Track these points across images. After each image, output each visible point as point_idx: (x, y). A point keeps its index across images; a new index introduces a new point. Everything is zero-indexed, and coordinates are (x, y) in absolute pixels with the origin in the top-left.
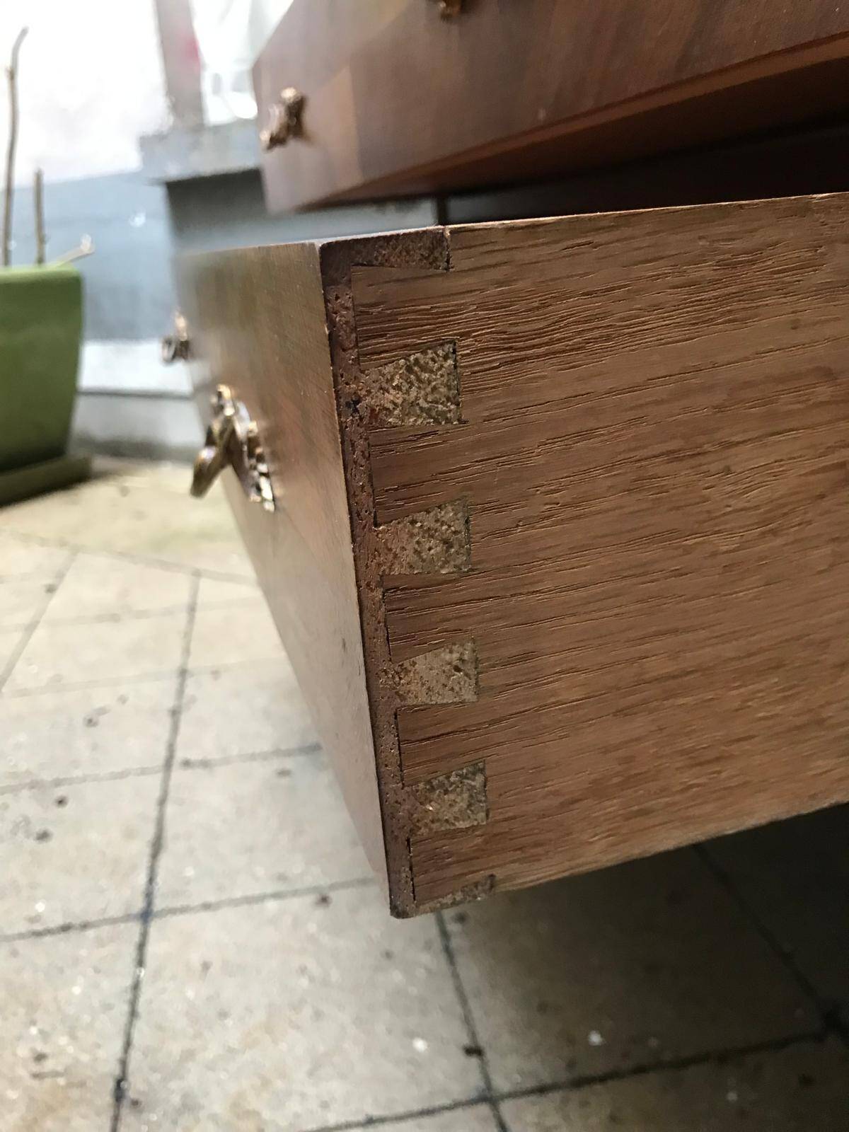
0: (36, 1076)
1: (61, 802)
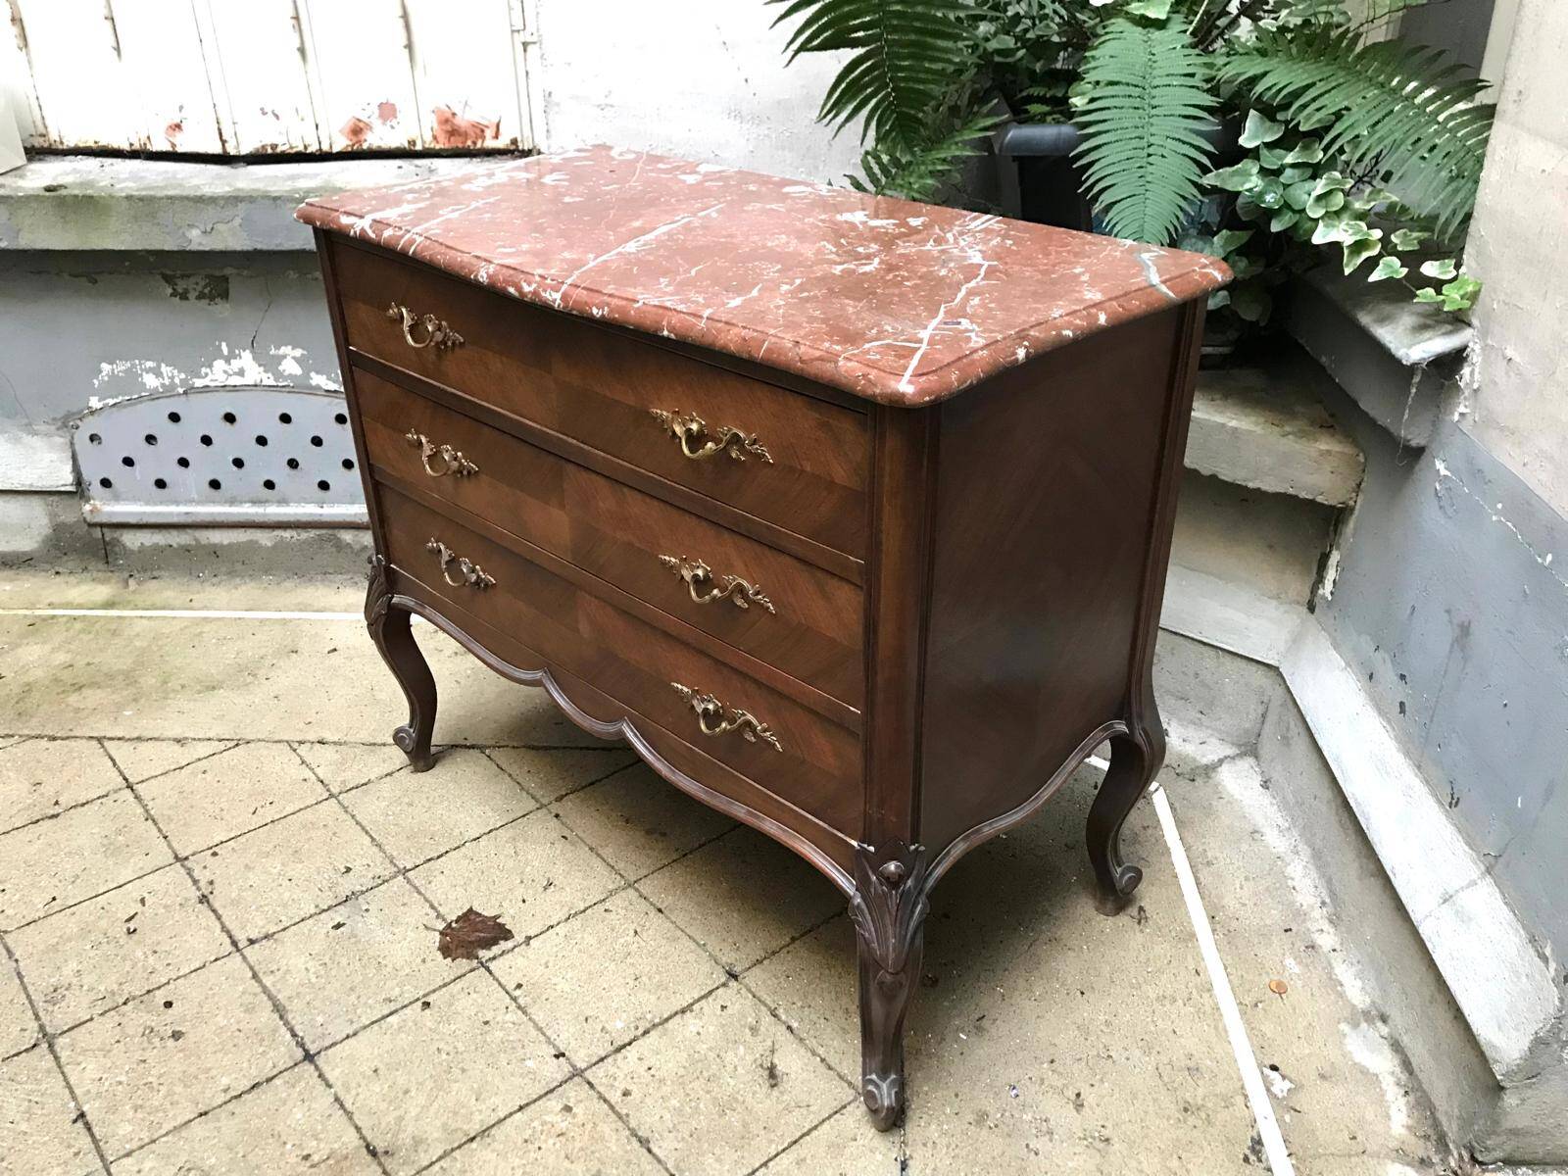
0: (312, 1166)
1: (168, 1005)
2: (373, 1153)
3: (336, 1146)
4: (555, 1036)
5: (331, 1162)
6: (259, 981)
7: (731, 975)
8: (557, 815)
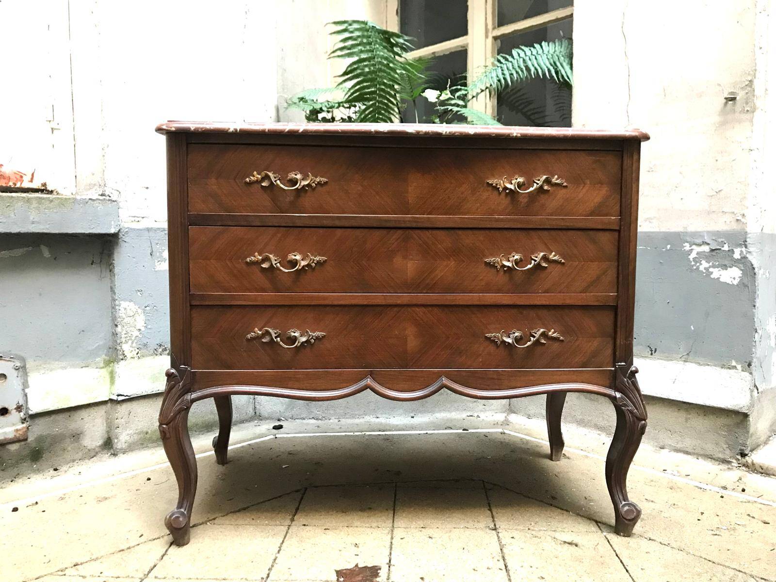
7: (495, 529)
8: (304, 525)
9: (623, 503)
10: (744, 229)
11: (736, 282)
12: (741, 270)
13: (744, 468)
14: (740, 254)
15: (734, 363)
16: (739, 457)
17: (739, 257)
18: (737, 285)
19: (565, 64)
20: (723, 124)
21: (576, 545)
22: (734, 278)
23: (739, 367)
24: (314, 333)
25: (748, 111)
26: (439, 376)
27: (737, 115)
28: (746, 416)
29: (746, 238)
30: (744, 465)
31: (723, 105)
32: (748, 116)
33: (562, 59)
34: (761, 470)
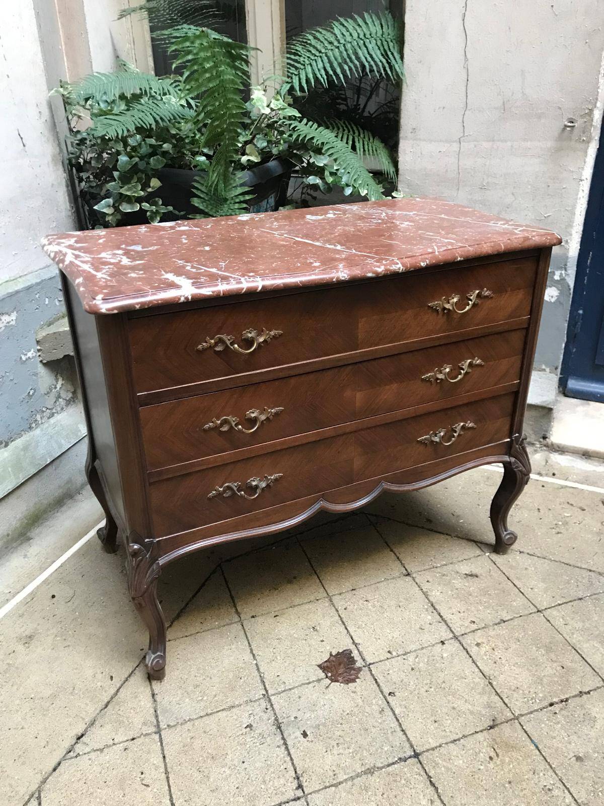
2: (491, 727)
3: (485, 744)
4: (429, 643)
5: (496, 747)
6: (340, 783)
7: (408, 575)
8: (253, 617)
9: (505, 533)
10: (566, 254)
11: (553, 300)
12: (559, 290)
13: (545, 448)
14: (560, 276)
15: (544, 367)
16: (542, 440)
17: (559, 279)
18: (554, 303)
19: (396, 54)
20: (559, 150)
21: (477, 576)
22: (552, 297)
23: (548, 370)
24: (271, 476)
25: (584, 140)
26: (378, 482)
27: (573, 143)
28: (551, 409)
29: (566, 262)
30: (545, 446)
31: (560, 130)
32: (582, 146)
33: (391, 44)
34: (558, 449)
